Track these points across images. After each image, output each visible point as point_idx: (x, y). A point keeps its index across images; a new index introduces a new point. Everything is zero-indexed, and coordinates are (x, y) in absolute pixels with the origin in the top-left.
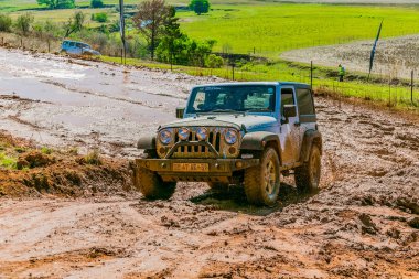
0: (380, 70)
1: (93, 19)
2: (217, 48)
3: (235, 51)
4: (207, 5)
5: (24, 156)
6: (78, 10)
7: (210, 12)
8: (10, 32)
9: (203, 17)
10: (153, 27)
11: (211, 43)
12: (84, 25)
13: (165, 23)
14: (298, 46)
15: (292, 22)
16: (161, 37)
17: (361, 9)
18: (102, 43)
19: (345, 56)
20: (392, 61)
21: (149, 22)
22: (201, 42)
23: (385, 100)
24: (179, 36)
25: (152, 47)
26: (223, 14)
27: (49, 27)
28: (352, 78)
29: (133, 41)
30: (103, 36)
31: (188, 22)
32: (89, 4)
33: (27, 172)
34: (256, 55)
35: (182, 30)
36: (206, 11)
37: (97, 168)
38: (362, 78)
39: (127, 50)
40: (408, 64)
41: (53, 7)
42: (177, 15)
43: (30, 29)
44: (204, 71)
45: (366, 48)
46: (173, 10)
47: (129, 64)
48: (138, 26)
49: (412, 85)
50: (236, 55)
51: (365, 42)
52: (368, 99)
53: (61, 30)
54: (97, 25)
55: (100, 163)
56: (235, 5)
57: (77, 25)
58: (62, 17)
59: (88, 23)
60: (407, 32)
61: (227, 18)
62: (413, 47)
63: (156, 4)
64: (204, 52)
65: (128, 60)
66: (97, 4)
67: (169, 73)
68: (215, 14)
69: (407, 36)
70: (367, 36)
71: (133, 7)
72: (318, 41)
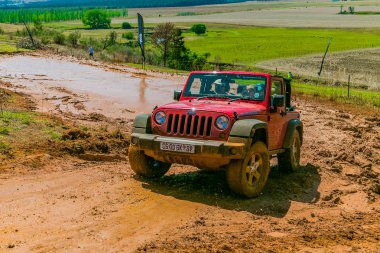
0: (327, 75)
1: (123, 36)
2: (209, 60)
3: (223, 61)
4: (205, 28)
5: (67, 132)
6: (112, 30)
7: (206, 33)
8: (64, 45)
9: (201, 38)
10: (165, 43)
11: (207, 55)
12: (116, 41)
13: (174, 41)
14: (268, 58)
15: (265, 41)
16: (171, 50)
17: (315, 32)
18: (130, 54)
19: (302, 65)
20: (337, 69)
21: (163, 40)
22: (200, 53)
23: (329, 96)
24: (184, 49)
25: (166, 56)
26: (215, 34)
27: (92, 42)
28: (306, 81)
29: (151, 53)
30: (131, 49)
31: (189, 39)
32: (120, 26)
33: (69, 143)
34: (238, 64)
35: (186, 45)
36: (204, 32)
37: (119, 141)
38: (314, 81)
39: (146, 59)
40: (347, 71)
41: (94, 27)
42: (182, 35)
43: (78, 43)
45: (317, 60)
46: (180, 32)
47: (148, 70)
48: (155, 42)
49: (348, 86)
50: (224, 64)
51: (316, 55)
52: (316, 95)
53: (100, 44)
54: (125, 41)
55: (122, 137)
56: (224, 28)
57: (112, 41)
58: (101, 35)
59: (120, 39)
60: (348, 48)
61: (218, 38)
62: (352, 58)
63: (168, 27)
64: (201, 62)
65: (147, 66)
66: (126, 26)
67: (175, 75)
68: (210, 35)
69: (348, 51)
70: (318, 51)
71: (152, 29)
72: (283, 54)
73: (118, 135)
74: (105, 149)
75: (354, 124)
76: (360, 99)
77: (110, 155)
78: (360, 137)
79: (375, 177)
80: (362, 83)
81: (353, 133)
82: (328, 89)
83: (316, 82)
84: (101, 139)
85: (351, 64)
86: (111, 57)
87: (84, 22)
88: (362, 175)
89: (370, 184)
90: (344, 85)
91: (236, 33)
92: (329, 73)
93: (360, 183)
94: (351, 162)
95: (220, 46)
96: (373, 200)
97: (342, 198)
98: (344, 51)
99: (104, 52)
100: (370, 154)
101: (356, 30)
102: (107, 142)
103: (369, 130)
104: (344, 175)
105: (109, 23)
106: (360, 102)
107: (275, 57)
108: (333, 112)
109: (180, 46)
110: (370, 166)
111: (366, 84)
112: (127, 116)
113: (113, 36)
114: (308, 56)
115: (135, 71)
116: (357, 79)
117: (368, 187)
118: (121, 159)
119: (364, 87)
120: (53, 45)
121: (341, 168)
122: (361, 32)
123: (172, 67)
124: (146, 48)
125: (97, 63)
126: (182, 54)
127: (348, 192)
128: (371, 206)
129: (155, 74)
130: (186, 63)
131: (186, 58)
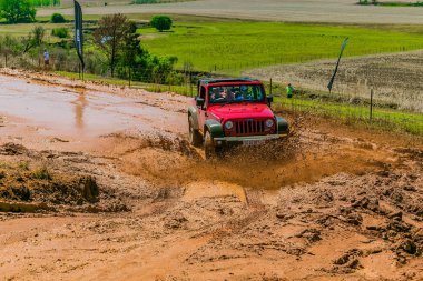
0: (341, 89)
1: (53, 33)
2: (177, 66)
3: (196, 69)
4: (170, 21)
6: (37, 25)
7: (172, 29)
9: (165, 35)
10: (113, 43)
11: (173, 60)
12: (44, 40)
13: (126, 39)
14: (259, 64)
15: (255, 40)
16: (120, 53)
17: (324, 29)
18: (62, 58)
19: (308, 75)
20: (355, 80)
21: (109, 38)
22: (163, 57)
23: (344, 118)
24: (140, 52)
25: (113, 62)
26: (185, 31)
27: (9, 42)
28: (312, 96)
29: (93, 58)
30: (64, 51)
31: (148, 36)
32: (49, 19)
34: (217, 72)
35: (143, 46)
36: (168, 28)
37: (46, 183)
38: (324, 97)
39: (84, 66)
40: (370, 83)
41: (12, 21)
42: (138, 31)
44: (163, 87)
45: (328, 68)
46: (134, 27)
47: (87, 80)
48: (98, 42)
49: (370, 103)
50: (197, 73)
51: (327, 61)
52: (326, 117)
53: (20, 45)
54: (57, 40)
55: (49, 178)
56: (197, 21)
57: (37, 40)
58: (22, 32)
59: (48, 38)
60: (369, 51)
61: (189, 35)
62: (375, 66)
63: (117, 20)
64: (164, 69)
65: (87, 75)
66: (58, 19)
67: (127, 89)
68: (178, 31)
69: (370, 56)
70: (329, 56)
71: (94, 22)
72: (281, 60)
73: (44, 175)
74: (26, 196)
75: (378, 157)
76: (387, 123)
77: (33, 203)
78: (386, 175)
79: (407, 230)
80: (389, 100)
81: (377, 170)
82: (343, 109)
83: (326, 98)
84: (20, 180)
85: (375, 73)
86: (34, 62)
88: (389, 228)
89: (399, 240)
90: (366, 103)
91: (214, 29)
92: (345, 86)
93: (386, 239)
94: (374, 210)
95: (192, 47)
96: (404, 263)
97: (362, 261)
98: (364, 56)
99: (25, 56)
100: (400, 199)
101: (382, 27)
102: (28, 185)
103: (400, 165)
104: (364, 229)
105: (33, 14)
106: (387, 126)
107: (270, 63)
108: (350, 140)
109: (135, 47)
110: (400, 215)
111: (395, 101)
112: (57, 148)
113: (38, 33)
114: (314, 62)
115: (69, 83)
116: (383, 94)
117: (398, 244)
118: (48, 209)
119: (393, 106)
121: (361, 219)
122: (388, 30)
123: (123, 76)
124: (86, 50)
125: (16, 72)
126: (138, 59)
127: (369, 253)
128: (401, 271)
129: (98, 87)
130: (142, 72)
131: (143, 64)
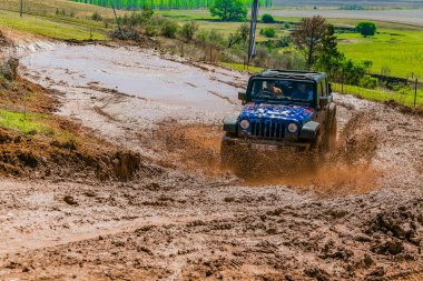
1: (261, 33)
2: (371, 70)
3: (392, 75)
4: (374, 28)
7: (376, 35)
8: (174, 38)
9: (368, 40)
11: (368, 64)
13: (323, 41)
16: (319, 54)
24: (336, 55)
25: (310, 62)
26: (389, 38)
27: (214, 37)
31: (352, 41)
32: (260, 19)
34: (414, 80)
36: (372, 34)
41: (225, 19)
43: (194, 37)
53: (225, 40)
54: (264, 39)
56: (401, 29)
59: (257, 37)
61: (392, 42)
64: (361, 72)
66: (267, 20)
68: (381, 38)
87: (212, 11)
91: (417, 37)
95: (393, 54)
99: (227, 51)
105: (245, 13)
109: (331, 49)
113: (246, 31)
120: (160, 38)
